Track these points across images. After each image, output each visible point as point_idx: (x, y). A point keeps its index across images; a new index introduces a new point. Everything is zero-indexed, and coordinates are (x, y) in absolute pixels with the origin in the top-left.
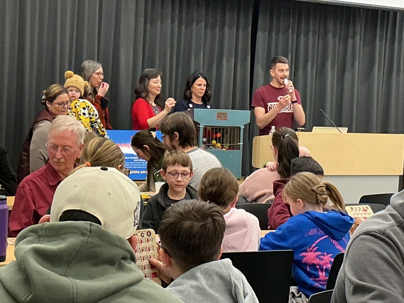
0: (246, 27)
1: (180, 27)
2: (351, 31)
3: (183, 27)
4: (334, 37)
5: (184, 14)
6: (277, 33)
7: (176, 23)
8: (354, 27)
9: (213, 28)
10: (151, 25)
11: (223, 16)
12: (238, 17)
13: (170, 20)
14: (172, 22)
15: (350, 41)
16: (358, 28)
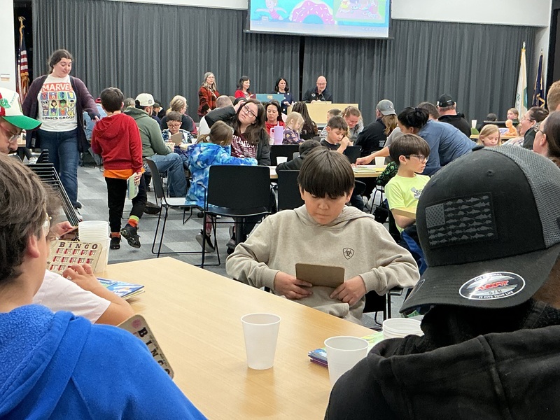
0: (297, 52)
2: (359, 50)
3: (262, 52)
4: (349, 54)
6: (316, 54)
7: (259, 51)
9: (279, 53)
12: (292, 46)
13: (255, 49)
14: (257, 50)
15: (359, 57)
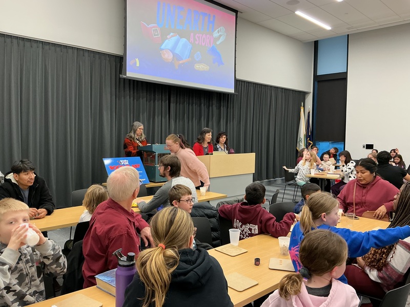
0: (166, 101)
1: (133, 100)
2: (211, 102)
3: (135, 100)
4: (204, 105)
5: (135, 94)
6: (179, 104)
7: (132, 98)
8: (212, 101)
9: (150, 101)
10: (119, 100)
11: (154, 96)
12: (162, 96)
14: (130, 98)
15: (211, 108)
16: (214, 102)
